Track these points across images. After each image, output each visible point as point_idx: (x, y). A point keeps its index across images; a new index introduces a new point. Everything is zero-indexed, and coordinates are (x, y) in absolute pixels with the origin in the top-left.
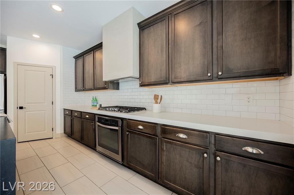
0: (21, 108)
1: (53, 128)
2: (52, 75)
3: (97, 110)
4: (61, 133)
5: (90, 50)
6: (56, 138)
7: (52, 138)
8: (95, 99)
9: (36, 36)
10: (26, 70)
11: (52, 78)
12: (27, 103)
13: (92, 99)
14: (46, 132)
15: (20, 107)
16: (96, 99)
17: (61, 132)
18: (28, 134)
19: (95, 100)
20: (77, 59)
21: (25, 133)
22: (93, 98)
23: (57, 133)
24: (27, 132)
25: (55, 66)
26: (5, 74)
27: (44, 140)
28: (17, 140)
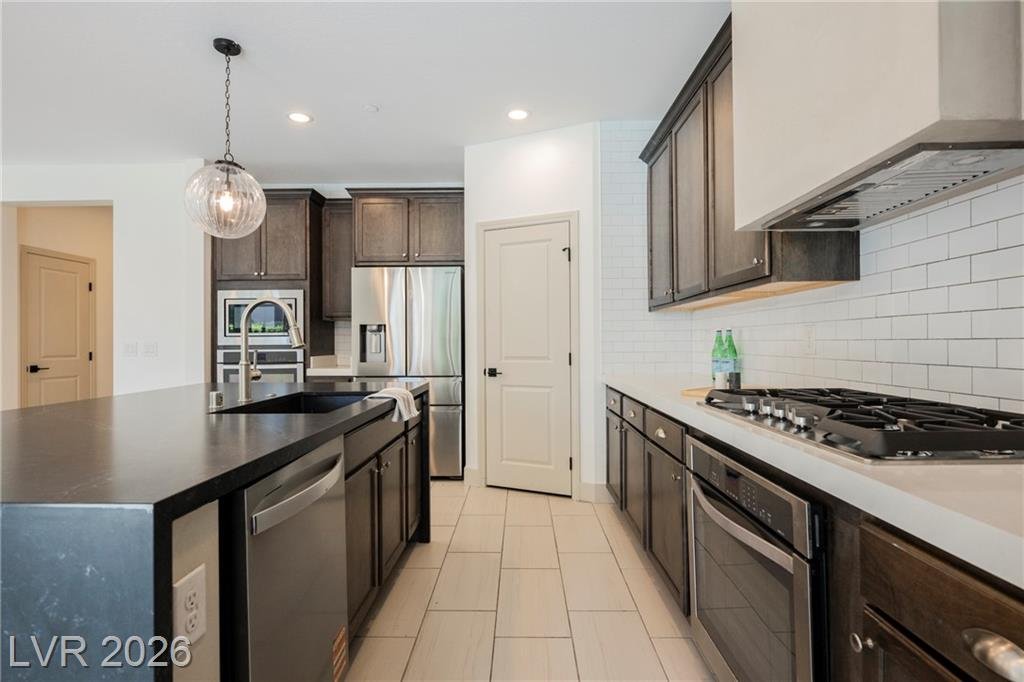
0: (493, 373)
1: (571, 459)
2: (569, 249)
3: (698, 404)
4: (596, 485)
5: (689, 91)
6: (580, 501)
7: (570, 497)
8: (726, 345)
9: (518, 115)
10: (502, 245)
11: (569, 260)
12: (507, 358)
13: (713, 344)
14: (551, 467)
15: (490, 370)
16: (731, 345)
17: (599, 483)
18: (510, 463)
19: (729, 347)
20: (653, 160)
21: (502, 460)
22: (719, 341)
23: (584, 480)
24: (505, 457)
25: (578, 212)
26: (463, 267)
27: (546, 497)
28: (486, 478)
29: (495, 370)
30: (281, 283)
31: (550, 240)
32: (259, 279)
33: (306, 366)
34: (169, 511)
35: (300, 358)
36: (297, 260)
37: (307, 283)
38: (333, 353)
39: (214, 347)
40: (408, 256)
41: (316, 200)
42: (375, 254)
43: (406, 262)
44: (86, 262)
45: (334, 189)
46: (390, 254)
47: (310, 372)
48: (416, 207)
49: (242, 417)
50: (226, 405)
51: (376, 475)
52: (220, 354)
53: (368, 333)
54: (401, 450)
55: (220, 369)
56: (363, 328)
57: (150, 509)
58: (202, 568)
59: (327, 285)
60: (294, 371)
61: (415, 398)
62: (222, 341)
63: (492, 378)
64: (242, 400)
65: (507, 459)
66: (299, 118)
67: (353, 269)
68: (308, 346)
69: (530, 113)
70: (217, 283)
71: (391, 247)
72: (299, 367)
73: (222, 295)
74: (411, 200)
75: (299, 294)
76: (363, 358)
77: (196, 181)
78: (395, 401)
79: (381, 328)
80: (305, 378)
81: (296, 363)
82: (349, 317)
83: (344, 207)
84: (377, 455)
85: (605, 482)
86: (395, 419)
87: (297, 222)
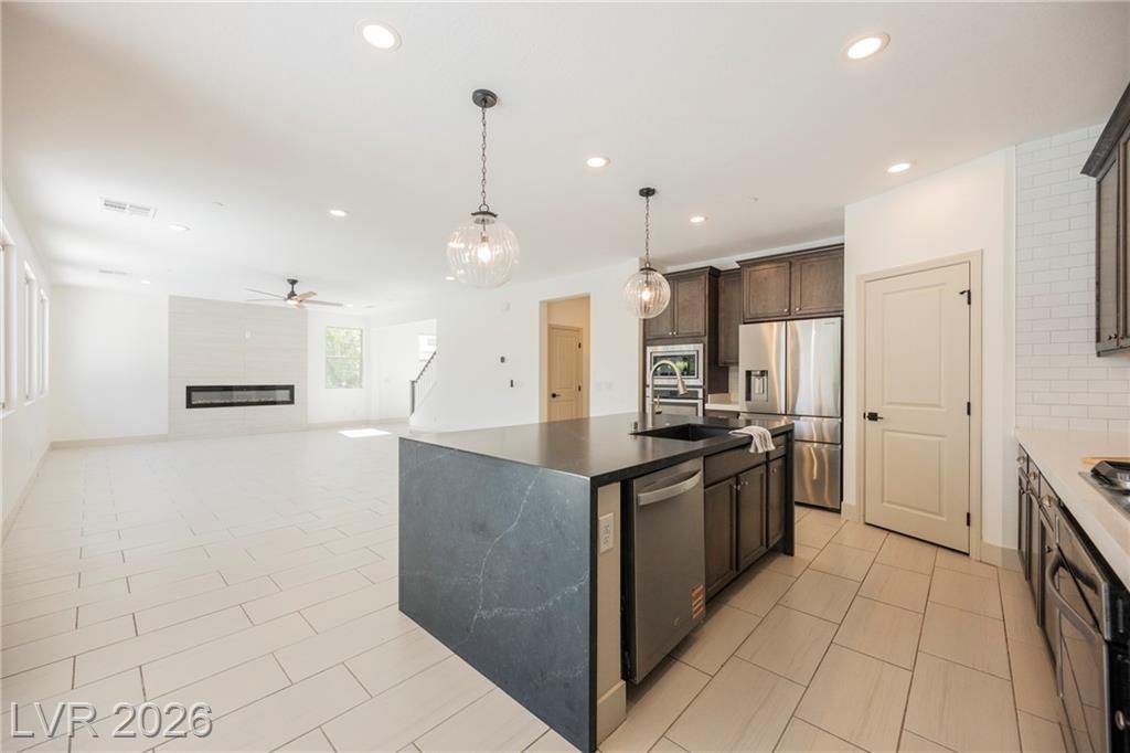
0: (873, 417)
1: (968, 514)
2: (969, 292)
3: (1079, 474)
4: (1003, 549)
6: (981, 562)
7: (968, 555)
9: (899, 168)
10: (886, 294)
11: (970, 304)
12: (891, 404)
14: (942, 518)
15: (870, 414)
17: (1007, 546)
18: (891, 505)
20: (1101, 172)
21: (883, 501)
23: (987, 539)
24: (886, 499)
25: (982, 251)
26: (842, 316)
27: (935, 548)
28: (864, 516)
29: (876, 415)
30: (688, 340)
31: (944, 284)
32: (673, 337)
33: (705, 402)
34: (598, 482)
35: (701, 396)
36: (699, 322)
37: (706, 338)
38: (727, 392)
39: (645, 386)
40: (789, 310)
41: (714, 274)
42: (760, 311)
43: (787, 318)
44: (578, 330)
45: (728, 262)
46: (773, 310)
47: (708, 406)
48: (798, 267)
49: (649, 439)
50: (639, 430)
51: (734, 492)
52: (649, 392)
53: (753, 378)
54: (762, 475)
55: (649, 402)
56: (749, 374)
57: (589, 479)
58: (611, 514)
59: (722, 339)
60: (696, 405)
61: (773, 437)
62: (649, 381)
63: (873, 422)
64: (650, 427)
65: (888, 502)
66: (697, 220)
67: (742, 327)
68: (706, 387)
69: (914, 163)
70: (647, 342)
71: (774, 305)
72: (700, 402)
73: (649, 349)
74: (790, 261)
75: (700, 347)
76: (748, 398)
77: (629, 285)
78: (751, 437)
79: (763, 373)
80: (704, 410)
81: (697, 399)
82: (737, 363)
83: (734, 275)
84: (737, 476)
85: (1017, 548)
86: (752, 450)
87: (698, 294)
